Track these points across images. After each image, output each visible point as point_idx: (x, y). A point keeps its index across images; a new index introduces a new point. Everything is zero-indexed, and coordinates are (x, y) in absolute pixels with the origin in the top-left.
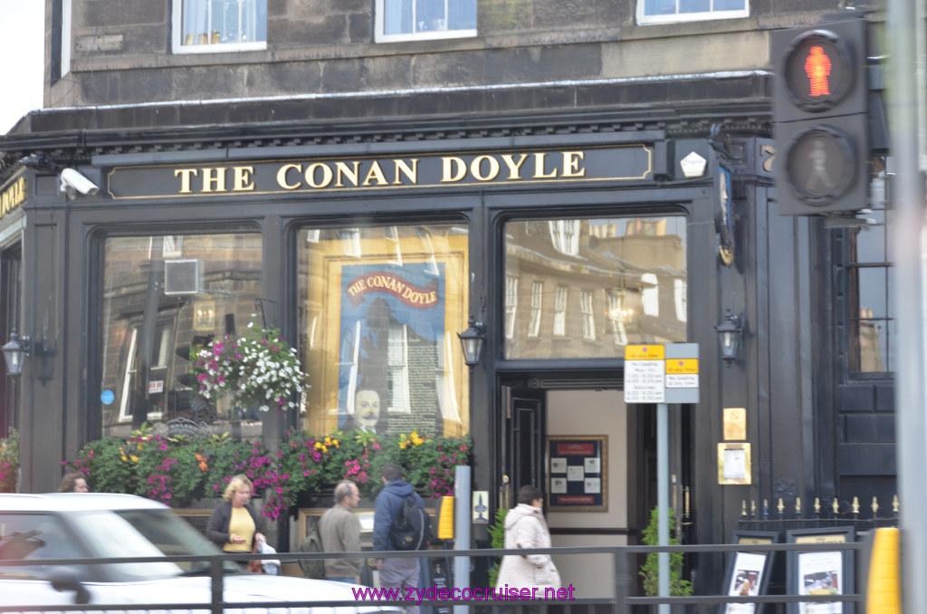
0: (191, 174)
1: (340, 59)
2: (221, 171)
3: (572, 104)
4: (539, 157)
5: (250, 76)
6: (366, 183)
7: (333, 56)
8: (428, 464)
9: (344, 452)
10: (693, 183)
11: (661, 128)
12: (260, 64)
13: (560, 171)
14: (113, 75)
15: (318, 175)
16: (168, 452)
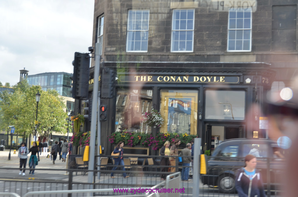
0: (138, 77)
1: (163, 55)
2: (145, 77)
3: (222, 67)
4: (215, 78)
5: (144, 57)
6: (177, 81)
7: (162, 54)
8: (190, 140)
9: (171, 137)
10: (248, 84)
11: (242, 73)
12: (146, 55)
13: (219, 80)
14: (113, 56)
15: (166, 79)
16: (131, 135)
